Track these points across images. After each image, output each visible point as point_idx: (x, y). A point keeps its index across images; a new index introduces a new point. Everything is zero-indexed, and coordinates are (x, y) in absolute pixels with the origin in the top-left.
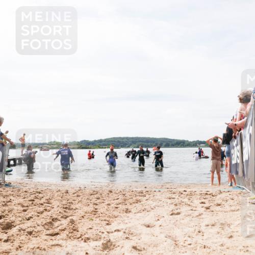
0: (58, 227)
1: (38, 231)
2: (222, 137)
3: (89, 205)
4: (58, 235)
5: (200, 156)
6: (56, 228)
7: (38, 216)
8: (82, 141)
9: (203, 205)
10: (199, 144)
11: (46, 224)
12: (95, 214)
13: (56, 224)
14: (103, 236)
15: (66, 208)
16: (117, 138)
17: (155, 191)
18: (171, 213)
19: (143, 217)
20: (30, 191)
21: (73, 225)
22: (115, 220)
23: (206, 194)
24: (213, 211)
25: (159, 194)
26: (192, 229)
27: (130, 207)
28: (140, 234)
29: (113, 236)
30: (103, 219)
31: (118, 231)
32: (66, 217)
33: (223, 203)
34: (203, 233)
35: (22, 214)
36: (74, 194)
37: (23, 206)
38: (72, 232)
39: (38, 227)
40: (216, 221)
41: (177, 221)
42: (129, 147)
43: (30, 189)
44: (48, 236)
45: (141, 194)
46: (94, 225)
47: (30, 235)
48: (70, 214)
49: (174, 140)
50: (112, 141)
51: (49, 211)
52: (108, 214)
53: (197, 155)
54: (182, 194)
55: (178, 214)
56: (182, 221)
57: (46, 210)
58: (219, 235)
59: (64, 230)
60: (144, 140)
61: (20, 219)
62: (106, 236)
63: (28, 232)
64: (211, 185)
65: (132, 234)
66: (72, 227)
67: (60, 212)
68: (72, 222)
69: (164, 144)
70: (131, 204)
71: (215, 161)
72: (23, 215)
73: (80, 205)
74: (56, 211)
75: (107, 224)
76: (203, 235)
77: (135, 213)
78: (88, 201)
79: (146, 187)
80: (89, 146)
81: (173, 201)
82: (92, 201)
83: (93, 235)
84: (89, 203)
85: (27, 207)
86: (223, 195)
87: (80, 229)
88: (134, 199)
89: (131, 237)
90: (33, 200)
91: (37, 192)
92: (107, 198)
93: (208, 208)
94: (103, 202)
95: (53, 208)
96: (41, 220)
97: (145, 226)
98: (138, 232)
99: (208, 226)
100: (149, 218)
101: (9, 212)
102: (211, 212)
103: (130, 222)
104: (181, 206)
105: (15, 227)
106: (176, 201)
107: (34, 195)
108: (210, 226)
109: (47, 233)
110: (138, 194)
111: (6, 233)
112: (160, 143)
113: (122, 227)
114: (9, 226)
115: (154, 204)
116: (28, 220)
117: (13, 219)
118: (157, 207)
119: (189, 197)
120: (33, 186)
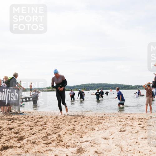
0: (51, 139)
1: (39, 142)
3: (70, 125)
4: (51, 144)
5: (139, 95)
6: (49, 139)
7: (39, 132)
9: (140, 125)
10: (139, 87)
11: (43, 137)
12: (73, 131)
13: (50, 137)
14: (78, 144)
15: (56, 127)
16: (88, 84)
17: (111, 117)
18: (119, 131)
19: (102, 133)
20: (35, 117)
21: (60, 138)
22: (86, 135)
23: (142, 119)
24: (146, 130)
25: (113, 118)
26: (132, 141)
27: (94, 127)
28: (100, 143)
29: (84, 144)
30: (78, 134)
31: (87, 141)
32: (56, 133)
34: (139, 143)
36: (61, 119)
37: (30, 126)
38: (59, 142)
39: (39, 139)
41: (123, 135)
42: (95, 89)
43: (35, 116)
44: (44, 145)
45: (102, 119)
46: (72, 138)
47: (34, 144)
48: (58, 131)
49: (122, 85)
50: (84, 86)
51: (46, 129)
52: (81, 131)
53: (137, 94)
54: (127, 118)
55: (124, 131)
56: (126, 136)
57: (44, 129)
58: (149, 145)
59: (54, 141)
60: (105, 85)
61: (28, 134)
62: (79, 145)
63: (32, 142)
65: (95, 143)
66: (59, 139)
67: (52, 130)
68: (59, 136)
70: (95, 125)
71: (148, 98)
72: (30, 132)
73: (64, 125)
74: (49, 129)
75: (81, 137)
76: (139, 145)
77: (98, 130)
78: (69, 123)
79: (105, 115)
81: (121, 123)
82: (71, 123)
83: (71, 144)
85: (33, 127)
87: (64, 141)
88: (98, 121)
89: (94, 145)
90: (37, 123)
92: (81, 121)
93: (143, 128)
94: (78, 124)
95: (48, 127)
96: (41, 135)
97: (103, 138)
98: (99, 142)
99: (142, 139)
100: (106, 134)
101: (22, 130)
102: (144, 130)
103: (94, 136)
104: (126, 126)
105: (25, 139)
106: (123, 123)
107: (37, 120)
108: (144, 139)
109: (44, 143)
110: (100, 119)
111: (20, 143)
112: (114, 87)
113: (89, 139)
114: (21, 139)
115: (110, 125)
116: (33, 135)
117: (24, 134)
118: (111, 127)
119: (131, 120)
120: (37, 114)
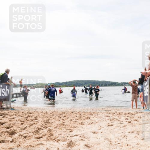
0: (41, 133)
1: (30, 136)
2: (138, 80)
3: (59, 120)
4: (42, 138)
5: (125, 91)
6: (40, 134)
7: (30, 127)
8: (56, 83)
9: (127, 120)
10: (125, 84)
11: (34, 132)
12: (63, 126)
13: (40, 132)
14: (68, 138)
15: (46, 122)
16: (76, 81)
17: (98, 112)
18: (108, 125)
19: (91, 127)
20: (25, 113)
21: (50, 132)
22: (75, 129)
23: (129, 114)
24: (132, 124)
25: (100, 114)
26: (120, 135)
27: (83, 122)
28: (90, 137)
29: (74, 138)
30: (68, 128)
31: (77, 135)
32: (46, 128)
33: (139, 119)
34: (126, 137)
35: (20, 126)
36: (51, 114)
37: (21, 121)
38: (50, 137)
39: (30, 134)
40: (135, 130)
41: (111, 129)
43: (25, 111)
44: (36, 139)
45: (90, 114)
46: (63, 132)
47: (25, 138)
48: (48, 126)
49: (109, 82)
50: (73, 83)
51: (36, 124)
52: (71, 126)
53: (124, 91)
54: (114, 113)
55: (112, 125)
56: (114, 130)
57: (34, 123)
58: (136, 138)
59: (45, 135)
60: (93, 82)
61: (19, 129)
62: (69, 139)
63: (24, 137)
64: (131, 108)
65: (85, 137)
66: (49, 133)
67: (43, 125)
68: (50, 130)
69: (104, 84)
70: (84, 120)
71: (134, 94)
73: (54, 120)
74: (40, 124)
75: (70, 132)
76: (127, 138)
77: (87, 125)
79: (93, 110)
80: (60, 86)
81: (108, 118)
82: (61, 118)
83: (62, 138)
84: (60, 119)
85: (24, 121)
86: (139, 115)
87: (54, 135)
88: (86, 116)
89: (84, 139)
90: (27, 118)
91: (29, 113)
92: (70, 116)
93: (129, 122)
94: (68, 119)
95: (39, 122)
96: (32, 129)
97: (93, 132)
98: (88, 136)
99: (130, 132)
100: (95, 128)
101: (13, 125)
102: (131, 125)
103: (83, 131)
104: (114, 121)
105: (16, 133)
106: (111, 118)
107: (27, 115)
108: (131, 133)
109: (35, 137)
110: (88, 114)
111: (11, 137)
112: (101, 84)
113: (79, 133)
114: (13, 133)
115: (98, 120)
116: (24, 129)
117: (15, 129)
118: (99, 122)
119: (118, 115)
120: (27, 109)
